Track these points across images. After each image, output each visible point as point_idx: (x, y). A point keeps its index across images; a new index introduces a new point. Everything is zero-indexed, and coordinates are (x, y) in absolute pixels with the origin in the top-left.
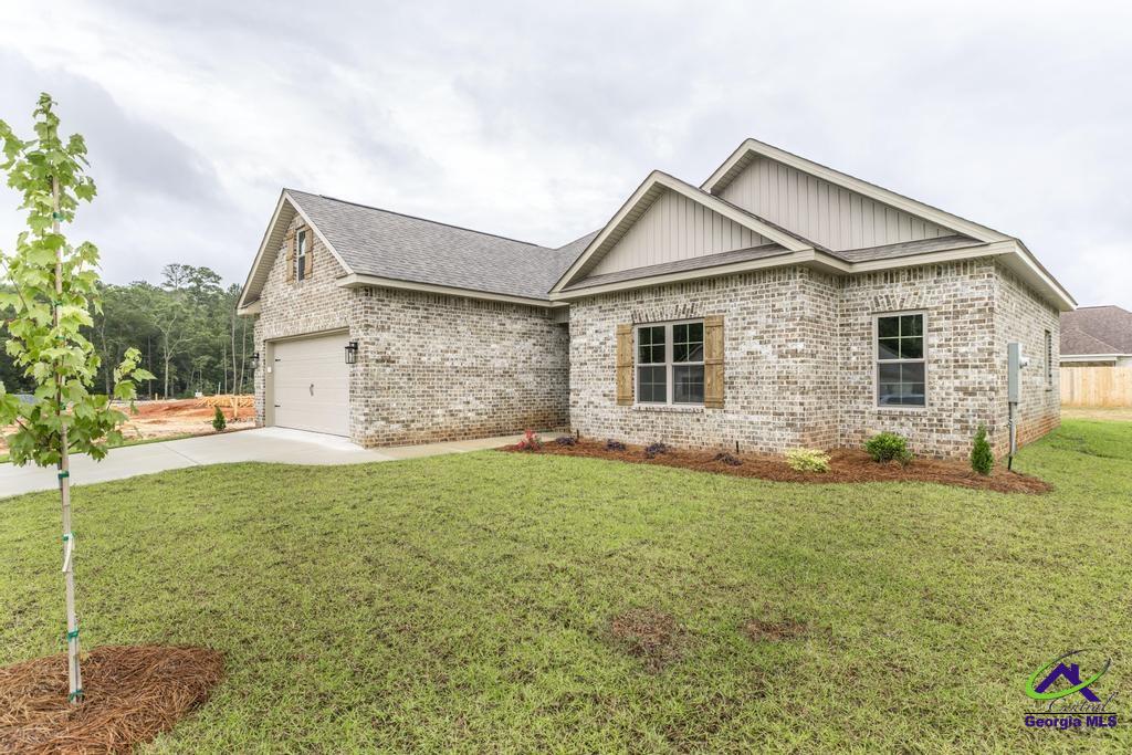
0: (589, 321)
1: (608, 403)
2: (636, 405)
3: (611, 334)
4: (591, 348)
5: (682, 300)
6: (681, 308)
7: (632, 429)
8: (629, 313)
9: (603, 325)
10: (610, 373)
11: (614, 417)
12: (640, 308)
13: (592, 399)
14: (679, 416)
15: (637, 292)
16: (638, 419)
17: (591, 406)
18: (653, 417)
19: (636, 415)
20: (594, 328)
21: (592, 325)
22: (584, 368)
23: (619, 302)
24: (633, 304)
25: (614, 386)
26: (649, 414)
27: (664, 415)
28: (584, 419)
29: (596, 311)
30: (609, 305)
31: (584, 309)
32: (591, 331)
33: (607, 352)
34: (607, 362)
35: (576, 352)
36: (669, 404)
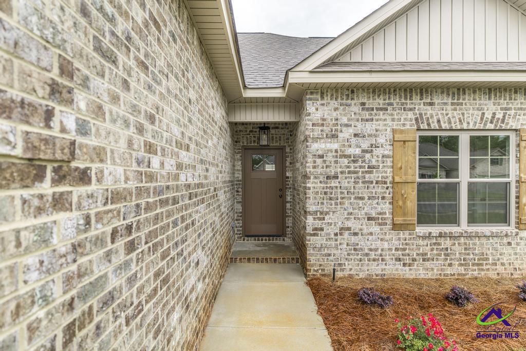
0: (345, 120)
1: (376, 229)
2: (421, 230)
3: (381, 140)
4: (345, 156)
5: (491, 107)
6: (488, 115)
7: (414, 260)
8: (410, 115)
9: (369, 128)
10: (379, 190)
11: (386, 245)
12: (429, 111)
13: (349, 224)
14: (484, 241)
15: (424, 90)
16: (425, 247)
17: (346, 234)
18: (448, 243)
19: (421, 242)
20: (351, 131)
21: (347, 126)
22: (334, 183)
23: (395, 101)
24: (418, 104)
25: (386, 207)
26: (442, 241)
27: (462, 240)
28: (333, 251)
29: (356, 109)
30: (380, 101)
31: (334, 104)
32: (346, 133)
33: (374, 163)
34: (374, 176)
35: (319, 161)
36: (464, 226)
